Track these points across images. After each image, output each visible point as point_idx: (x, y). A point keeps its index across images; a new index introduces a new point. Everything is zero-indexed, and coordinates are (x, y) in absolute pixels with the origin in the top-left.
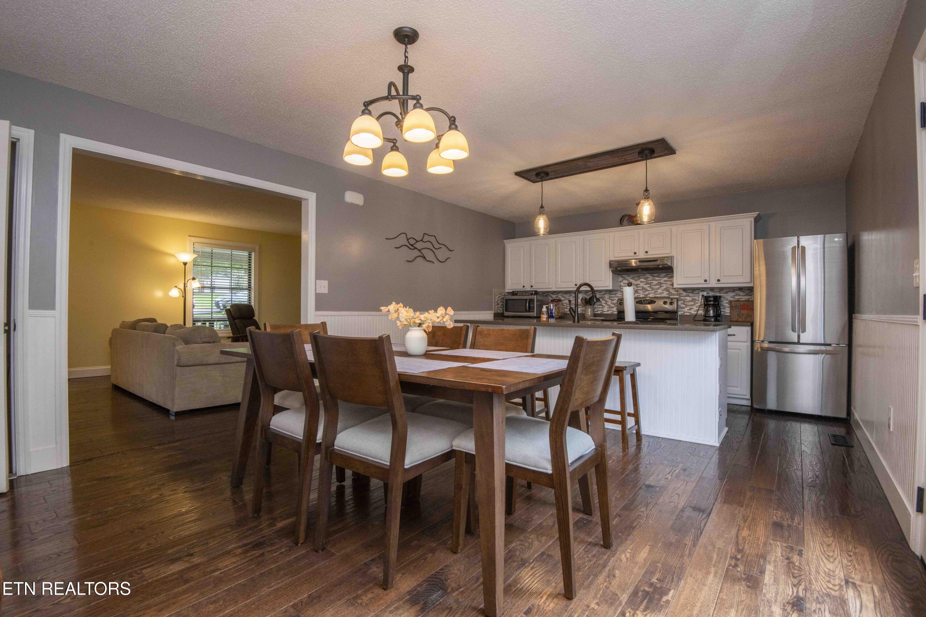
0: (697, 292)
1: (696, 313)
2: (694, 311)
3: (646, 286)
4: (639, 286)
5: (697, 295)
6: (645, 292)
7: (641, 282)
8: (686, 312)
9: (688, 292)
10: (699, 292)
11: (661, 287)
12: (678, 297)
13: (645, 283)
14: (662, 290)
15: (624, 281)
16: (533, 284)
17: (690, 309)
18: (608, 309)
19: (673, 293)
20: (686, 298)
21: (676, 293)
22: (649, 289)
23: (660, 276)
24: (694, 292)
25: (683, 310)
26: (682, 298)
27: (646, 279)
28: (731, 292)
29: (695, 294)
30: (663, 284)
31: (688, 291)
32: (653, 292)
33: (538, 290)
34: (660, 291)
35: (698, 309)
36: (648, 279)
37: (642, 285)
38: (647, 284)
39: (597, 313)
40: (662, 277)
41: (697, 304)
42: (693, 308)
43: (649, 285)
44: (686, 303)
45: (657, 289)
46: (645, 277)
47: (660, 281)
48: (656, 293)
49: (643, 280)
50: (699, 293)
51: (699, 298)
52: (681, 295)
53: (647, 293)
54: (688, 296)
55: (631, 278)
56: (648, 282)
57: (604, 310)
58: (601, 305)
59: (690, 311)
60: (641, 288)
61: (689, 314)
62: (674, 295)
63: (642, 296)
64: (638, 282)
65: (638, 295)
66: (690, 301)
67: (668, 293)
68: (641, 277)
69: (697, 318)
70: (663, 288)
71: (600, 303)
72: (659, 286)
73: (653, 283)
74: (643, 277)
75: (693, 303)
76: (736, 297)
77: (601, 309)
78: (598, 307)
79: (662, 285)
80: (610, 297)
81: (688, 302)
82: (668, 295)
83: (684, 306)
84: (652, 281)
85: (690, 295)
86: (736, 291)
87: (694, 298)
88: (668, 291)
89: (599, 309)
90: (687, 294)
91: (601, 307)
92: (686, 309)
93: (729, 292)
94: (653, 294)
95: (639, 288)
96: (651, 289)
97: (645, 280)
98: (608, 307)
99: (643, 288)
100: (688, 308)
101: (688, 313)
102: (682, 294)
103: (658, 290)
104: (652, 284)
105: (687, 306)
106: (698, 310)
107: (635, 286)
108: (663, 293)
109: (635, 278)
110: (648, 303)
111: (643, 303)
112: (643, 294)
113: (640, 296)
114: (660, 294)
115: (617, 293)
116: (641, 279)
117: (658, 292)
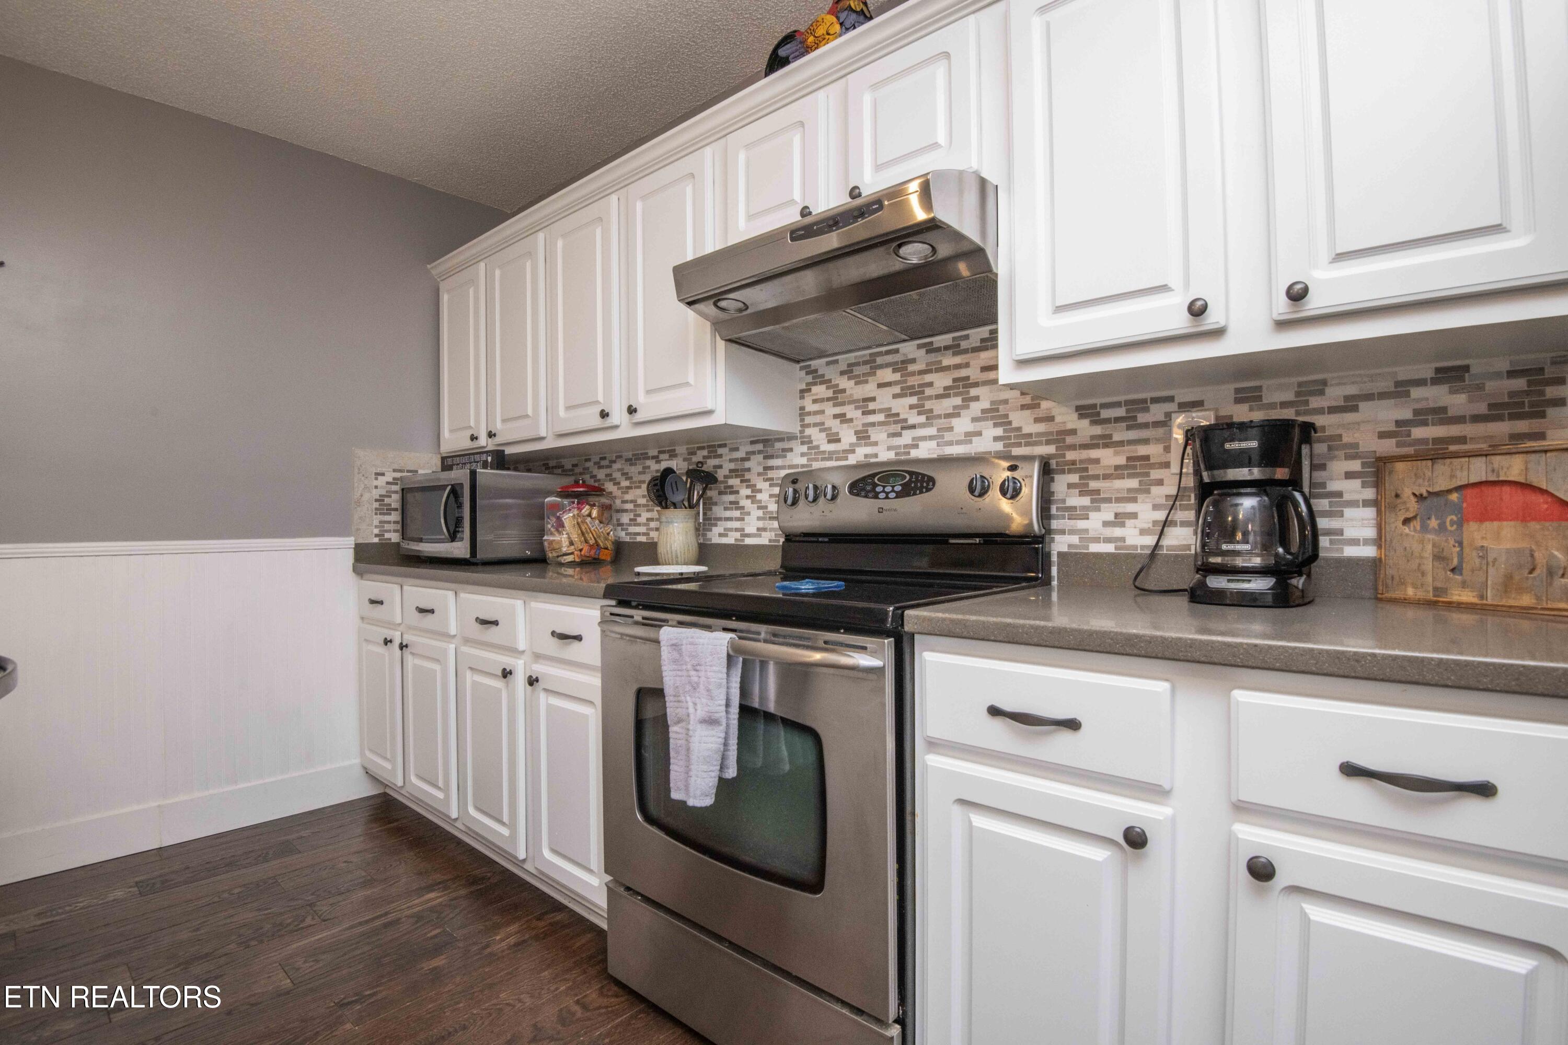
0: (1157, 412)
1: (1150, 541)
2: (1143, 532)
3: (902, 406)
4: (871, 406)
5: (1160, 431)
6: (899, 435)
7: (880, 386)
8: (1097, 540)
9: (1107, 421)
10: (1168, 415)
11: (968, 400)
12: (1051, 449)
13: (897, 390)
14: (974, 420)
15: (815, 389)
16: (498, 426)
17: (1120, 519)
18: (761, 524)
19: (1027, 430)
20: (1094, 454)
21: (1041, 428)
22: (914, 419)
23: (964, 344)
24: (1142, 418)
25: (1081, 524)
26: (1070, 455)
27: (901, 366)
28: (1383, 396)
29: (1146, 426)
30: (976, 385)
31: (1105, 414)
32: (932, 431)
33: (509, 451)
34: (962, 425)
35: (1161, 515)
36: (912, 368)
37: (885, 399)
38: (907, 391)
39: (724, 541)
40: (976, 350)
41: (1155, 490)
42: (1134, 516)
43: (914, 400)
44: (1093, 485)
45: (948, 416)
46: (898, 357)
47: (963, 373)
48: (948, 436)
49: (887, 375)
50: (1166, 423)
51: (1167, 449)
52: (1069, 440)
53: (907, 437)
54: (1105, 442)
55: (842, 373)
56: (913, 381)
57: (747, 531)
58: (735, 505)
59: (1117, 532)
60: (880, 417)
61: (1109, 548)
62: (1029, 440)
63: (885, 455)
64: (869, 389)
65: (869, 450)
66: (1119, 472)
67: (999, 432)
68: (879, 360)
69: (1156, 578)
70: (976, 408)
71: (732, 498)
72: (958, 401)
73: (930, 384)
74: (889, 358)
75: (1133, 483)
76: (1418, 433)
77: (737, 524)
78: (728, 514)
79: (973, 392)
80: (767, 468)
81: (1106, 477)
82: (999, 446)
83: (1086, 501)
84: (928, 378)
85: (1117, 437)
86: (1416, 393)
87: (1142, 450)
88: (1003, 421)
89: (730, 524)
90: (1098, 430)
91: (737, 514)
92: (1094, 523)
93: (1369, 397)
94: (933, 444)
95: (872, 418)
96: (922, 419)
97: (897, 376)
98: (760, 513)
99: (892, 417)
100: (1107, 513)
101: (1108, 540)
102: (1073, 432)
103: (955, 422)
104: (928, 392)
105: (1098, 499)
106: (1166, 523)
107: (857, 408)
108: (979, 434)
109: (858, 370)
110: (898, 488)
111: (879, 489)
112: (889, 448)
113: (876, 456)
114: (959, 443)
115: (791, 450)
116: (879, 372)
117: (956, 430)
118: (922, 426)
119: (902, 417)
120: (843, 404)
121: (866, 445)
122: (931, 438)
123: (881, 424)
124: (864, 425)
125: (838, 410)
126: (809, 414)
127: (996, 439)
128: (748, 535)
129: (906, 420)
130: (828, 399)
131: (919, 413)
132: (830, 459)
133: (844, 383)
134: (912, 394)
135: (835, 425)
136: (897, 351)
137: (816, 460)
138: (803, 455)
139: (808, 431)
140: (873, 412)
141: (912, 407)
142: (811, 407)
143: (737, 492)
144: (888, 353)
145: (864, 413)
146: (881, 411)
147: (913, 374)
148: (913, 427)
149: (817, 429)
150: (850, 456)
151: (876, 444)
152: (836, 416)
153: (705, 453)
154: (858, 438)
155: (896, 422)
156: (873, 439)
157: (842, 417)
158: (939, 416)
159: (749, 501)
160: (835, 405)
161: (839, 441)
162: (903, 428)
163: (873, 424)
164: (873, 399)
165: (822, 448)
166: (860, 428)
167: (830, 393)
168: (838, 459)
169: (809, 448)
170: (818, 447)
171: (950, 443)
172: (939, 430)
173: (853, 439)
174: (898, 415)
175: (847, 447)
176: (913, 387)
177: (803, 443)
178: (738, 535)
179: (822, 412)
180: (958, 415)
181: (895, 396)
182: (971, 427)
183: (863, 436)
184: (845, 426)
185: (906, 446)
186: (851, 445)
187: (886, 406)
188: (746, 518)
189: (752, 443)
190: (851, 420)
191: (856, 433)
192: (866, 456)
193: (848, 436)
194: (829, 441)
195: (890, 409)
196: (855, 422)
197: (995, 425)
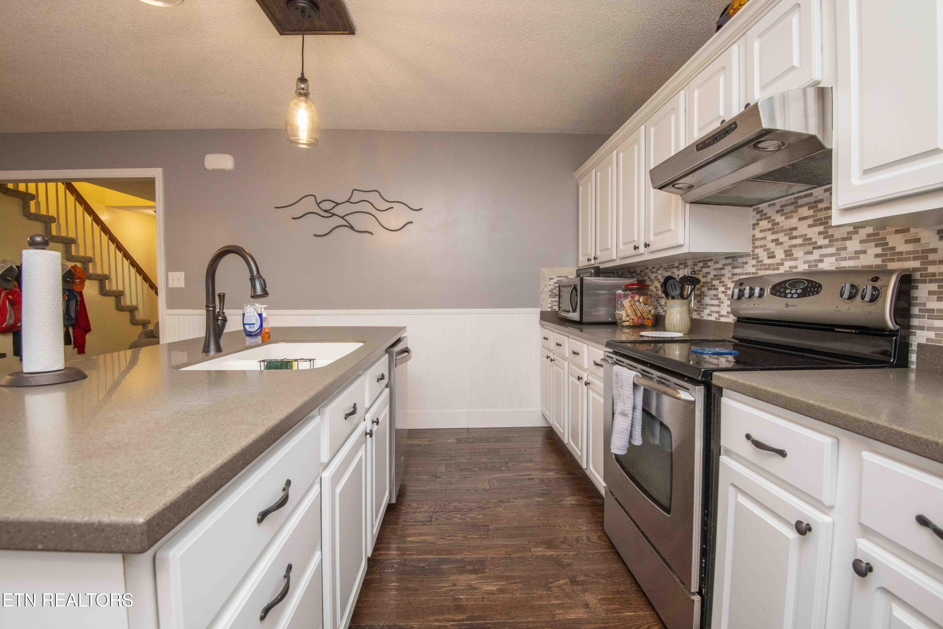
3: (813, 233)
4: (795, 233)
6: (811, 253)
7: (801, 219)
12: (914, 264)
13: (810, 221)
14: (862, 242)
15: (761, 223)
16: (598, 253)
18: (729, 309)
19: (900, 249)
21: (910, 247)
22: (822, 241)
26: (931, 268)
32: (832, 250)
33: (602, 266)
34: (853, 245)
37: (803, 228)
39: (710, 318)
43: (821, 228)
45: (843, 239)
46: (812, 199)
48: (843, 254)
49: (805, 212)
52: (932, 257)
53: (816, 255)
55: (777, 212)
57: (722, 313)
58: (716, 297)
60: (799, 241)
63: (802, 267)
64: (793, 222)
65: (792, 263)
67: (879, 250)
68: (800, 202)
71: (714, 292)
74: (806, 200)
77: (716, 309)
78: (712, 302)
80: (733, 275)
82: (878, 261)
88: (882, 243)
89: (714, 309)
91: (716, 302)
94: (833, 259)
95: (794, 242)
96: (826, 242)
97: (811, 212)
98: (729, 302)
99: (807, 240)
102: (935, 250)
103: (848, 243)
107: (785, 235)
108: (865, 252)
109: (787, 209)
110: (799, 291)
111: (788, 291)
112: (805, 262)
113: (796, 267)
114: (850, 258)
115: (747, 263)
116: (800, 210)
117: (849, 249)
118: (826, 246)
119: (813, 240)
120: (777, 232)
121: (791, 260)
122: (832, 255)
123: (801, 245)
124: (790, 246)
125: (774, 237)
126: (758, 239)
127: (877, 256)
128: (722, 316)
129: (816, 243)
130: (769, 230)
131: (825, 238)
132: (769, 269)
133: (779, 218)
134: (820, 225)
135: (772, 246)
136: (811, 195)
137: (761, 269)
138: (753, 266)
139: (757, 251)
140: (795, 237)
141: (820, 233)
142: (759, 235)
143: (717, 289)
144: (806, 196)
145: (790, 238)
146: (800, 236)
147: (821, 210)
148: (820, 247)
149: (762, 249)
150: (781, 267)
151: (796, 259)
152: (773, 241)
153: (701, 264)
154: (786, 255)
155: (809, 244)
156: (795, 256)
157: (776, 242)
158: (837, 240)
159: (723, 295)
160: (772, 234)
161: (774, 257)
162: (814, 248)
163: (795, 246)
164: (795, 229)
165: (765, 262)
166: (787, 248)
167: (770, 226)
168: (773, 269)
169: (757, 262)
170: (762, 261)
171: (845, 259)
172: (838, 249)
173: (783, 256)
174: (810, 239)
175: (779, 261)
176: (821, 219)
177: (753, 259)
178: (717, 315)
179: (765, 238)
180: (850, 239)
181: (810, 226)
182: (859, 247)
183: (789, 254)
184: (778, 247)
185: (815, 261)
186: (782, 259)
187: (804, 233)
188: (722, 305)
189: (726, 258)
190: (782, 243)
191: (785, 251)
192: (790, 267)
193: (780, 254)
194: (769, 258)
195: (806, 235)
196: (784, 244)
197: (877, 246)
